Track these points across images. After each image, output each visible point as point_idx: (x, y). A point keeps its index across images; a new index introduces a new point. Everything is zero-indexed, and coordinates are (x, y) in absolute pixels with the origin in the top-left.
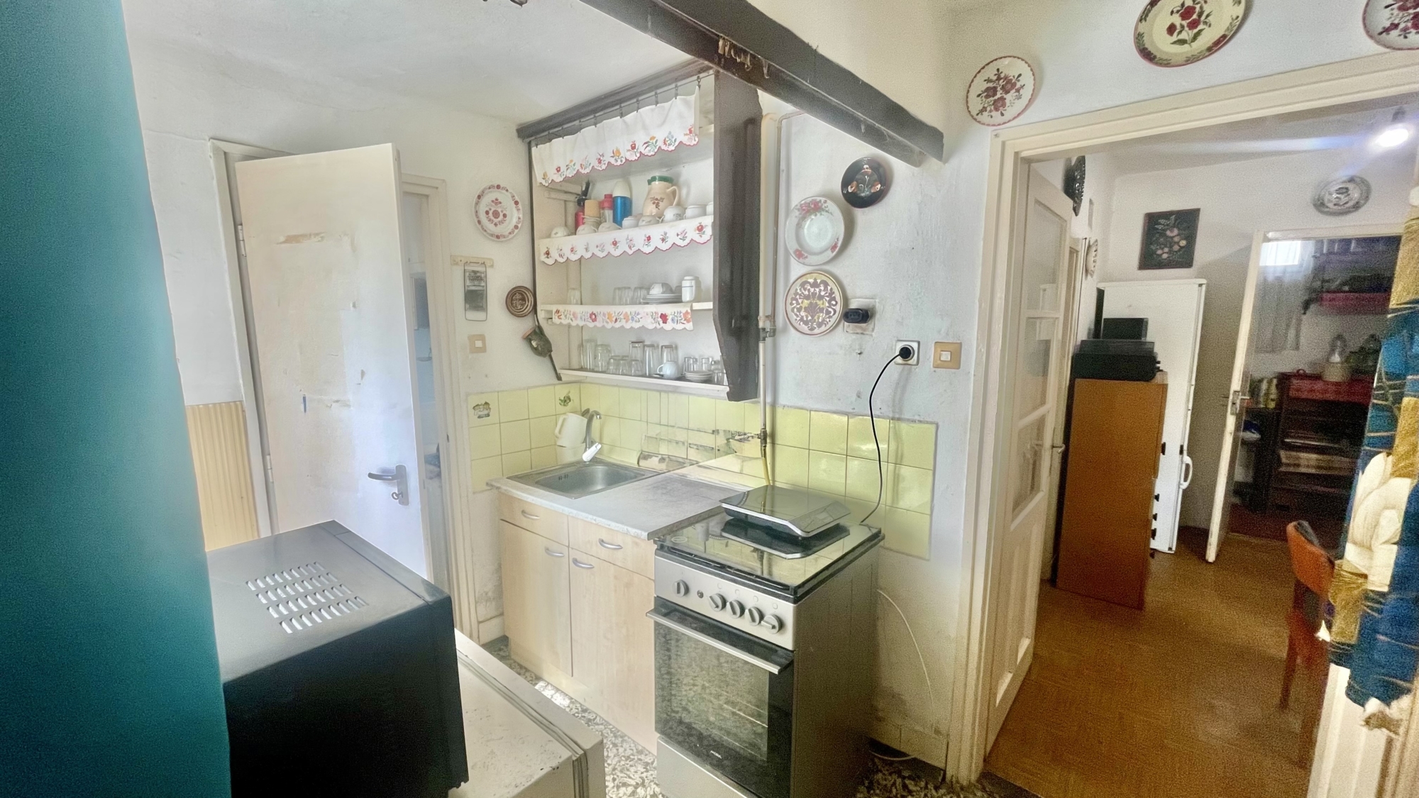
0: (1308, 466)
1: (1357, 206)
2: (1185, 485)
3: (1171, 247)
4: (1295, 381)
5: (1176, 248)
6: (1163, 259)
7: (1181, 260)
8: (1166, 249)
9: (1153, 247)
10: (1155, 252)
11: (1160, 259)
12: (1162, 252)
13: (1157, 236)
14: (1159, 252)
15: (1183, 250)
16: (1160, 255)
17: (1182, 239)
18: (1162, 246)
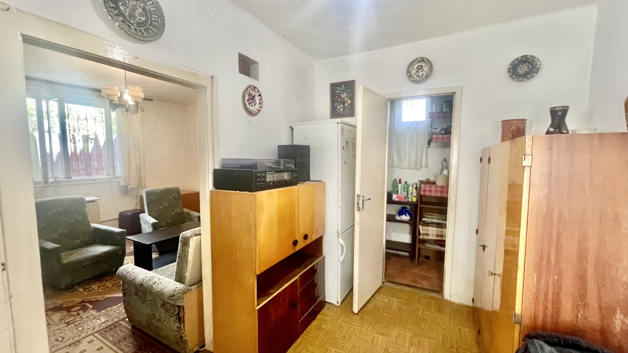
0: (432, 235)
1: (427, 76)
2: (342, 259)
3: (344, 104)
5: (346, 105)
6: (341, 112)
7: (349, 112)
8: (342, 106)
9: (336, 104)
10: (337, 108)
11: (339, 112)
12: (340, 108)
13: (337, 97)
14: (339, 107)
15: (350, 106)
16: (339, 109)
17: (348, 99)
18: (340, 104)
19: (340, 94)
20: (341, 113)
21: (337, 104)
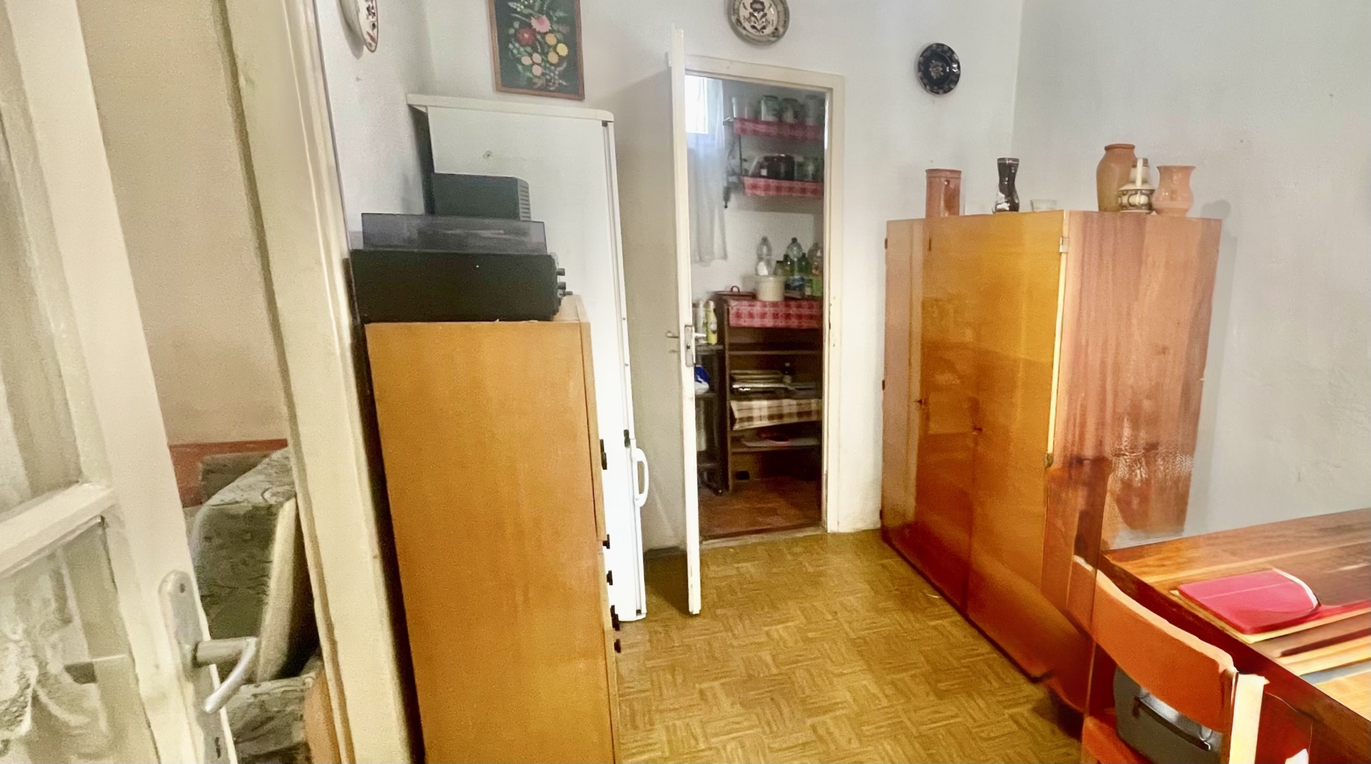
0: (761, 418)
1: (776, 35)
2: (642, 499)
3: (544, 54)
4: (733, 303)
5: (553, 58)
6: (536, 77)
7: (564, 83)
8: (537, 58)
9: (514, 47)
10: (519, 61)
11: (529, 74)
12: (531, 62)
13: (516, 25)
14: (526, 60)
15: (565, 65)
16: (529, 68)
17: (559, 42)
18: (529, 49)
19: (529, 16)
20: (536, 80)
21: (518, 49)
